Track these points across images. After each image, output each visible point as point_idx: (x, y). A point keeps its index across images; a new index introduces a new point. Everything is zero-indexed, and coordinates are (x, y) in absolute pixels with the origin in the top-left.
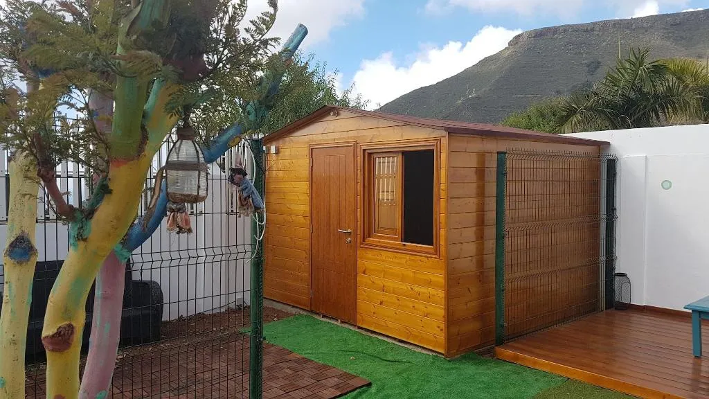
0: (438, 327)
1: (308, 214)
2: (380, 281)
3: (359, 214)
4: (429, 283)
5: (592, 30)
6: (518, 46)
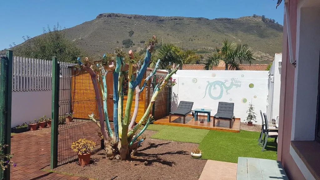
5: (131, 18)
6: (101, 19)
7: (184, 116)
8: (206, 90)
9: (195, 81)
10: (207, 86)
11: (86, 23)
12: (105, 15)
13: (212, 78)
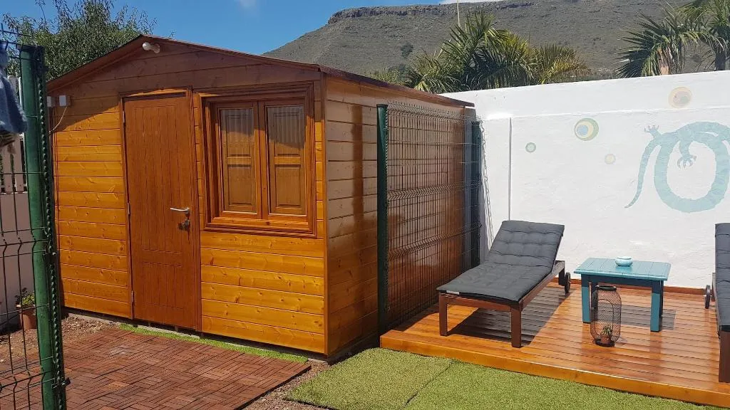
0: (316, 322)
1: (123, 190)
2: (235, 273)
3: (200, 187)
4: (303, 270)
5: (405, 14)
6: (338, 24)
7: (516, 306)
8: (643, 166)
9: (587, 129)
10: (648, 151)
11: (307, 36)
12: (346, 12)
13: (674, 109)
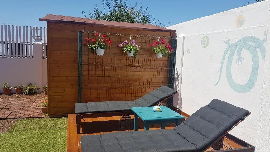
9: (205, 42)
10: (225, 54)
13: (237, 29)
